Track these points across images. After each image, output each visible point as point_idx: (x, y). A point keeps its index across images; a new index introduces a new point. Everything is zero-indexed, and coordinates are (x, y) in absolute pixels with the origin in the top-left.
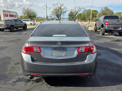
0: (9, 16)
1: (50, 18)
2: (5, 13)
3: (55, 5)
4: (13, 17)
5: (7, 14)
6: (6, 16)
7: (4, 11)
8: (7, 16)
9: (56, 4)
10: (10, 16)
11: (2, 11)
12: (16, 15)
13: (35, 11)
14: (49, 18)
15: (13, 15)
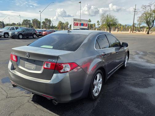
0: (79, 25)
1: (138, 26)
2: (76, 22)
3: (145, 8)
4: (84, 26)
5: (78, 23)
6: (76, 25)
7: (75, 20)
8: (78, 25)
9: (147, 5)
10: (81, 24)
11: (73, 20)
12: (86, 24)
13: (116, 18)
14: (136, 26)
15: (84, 24)
